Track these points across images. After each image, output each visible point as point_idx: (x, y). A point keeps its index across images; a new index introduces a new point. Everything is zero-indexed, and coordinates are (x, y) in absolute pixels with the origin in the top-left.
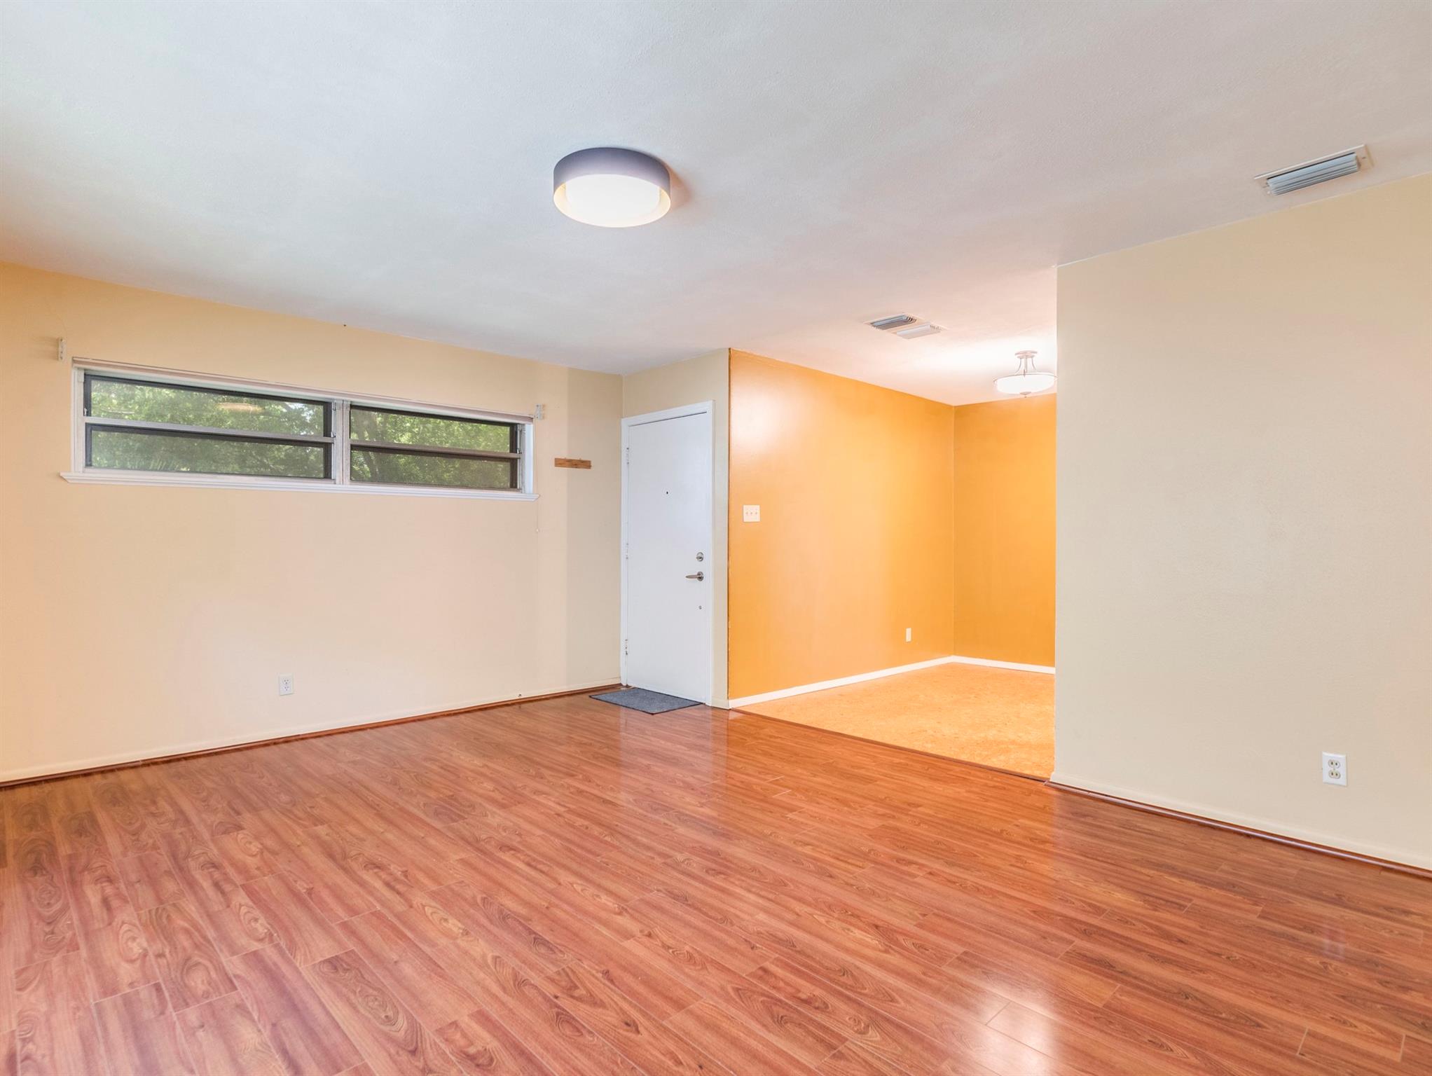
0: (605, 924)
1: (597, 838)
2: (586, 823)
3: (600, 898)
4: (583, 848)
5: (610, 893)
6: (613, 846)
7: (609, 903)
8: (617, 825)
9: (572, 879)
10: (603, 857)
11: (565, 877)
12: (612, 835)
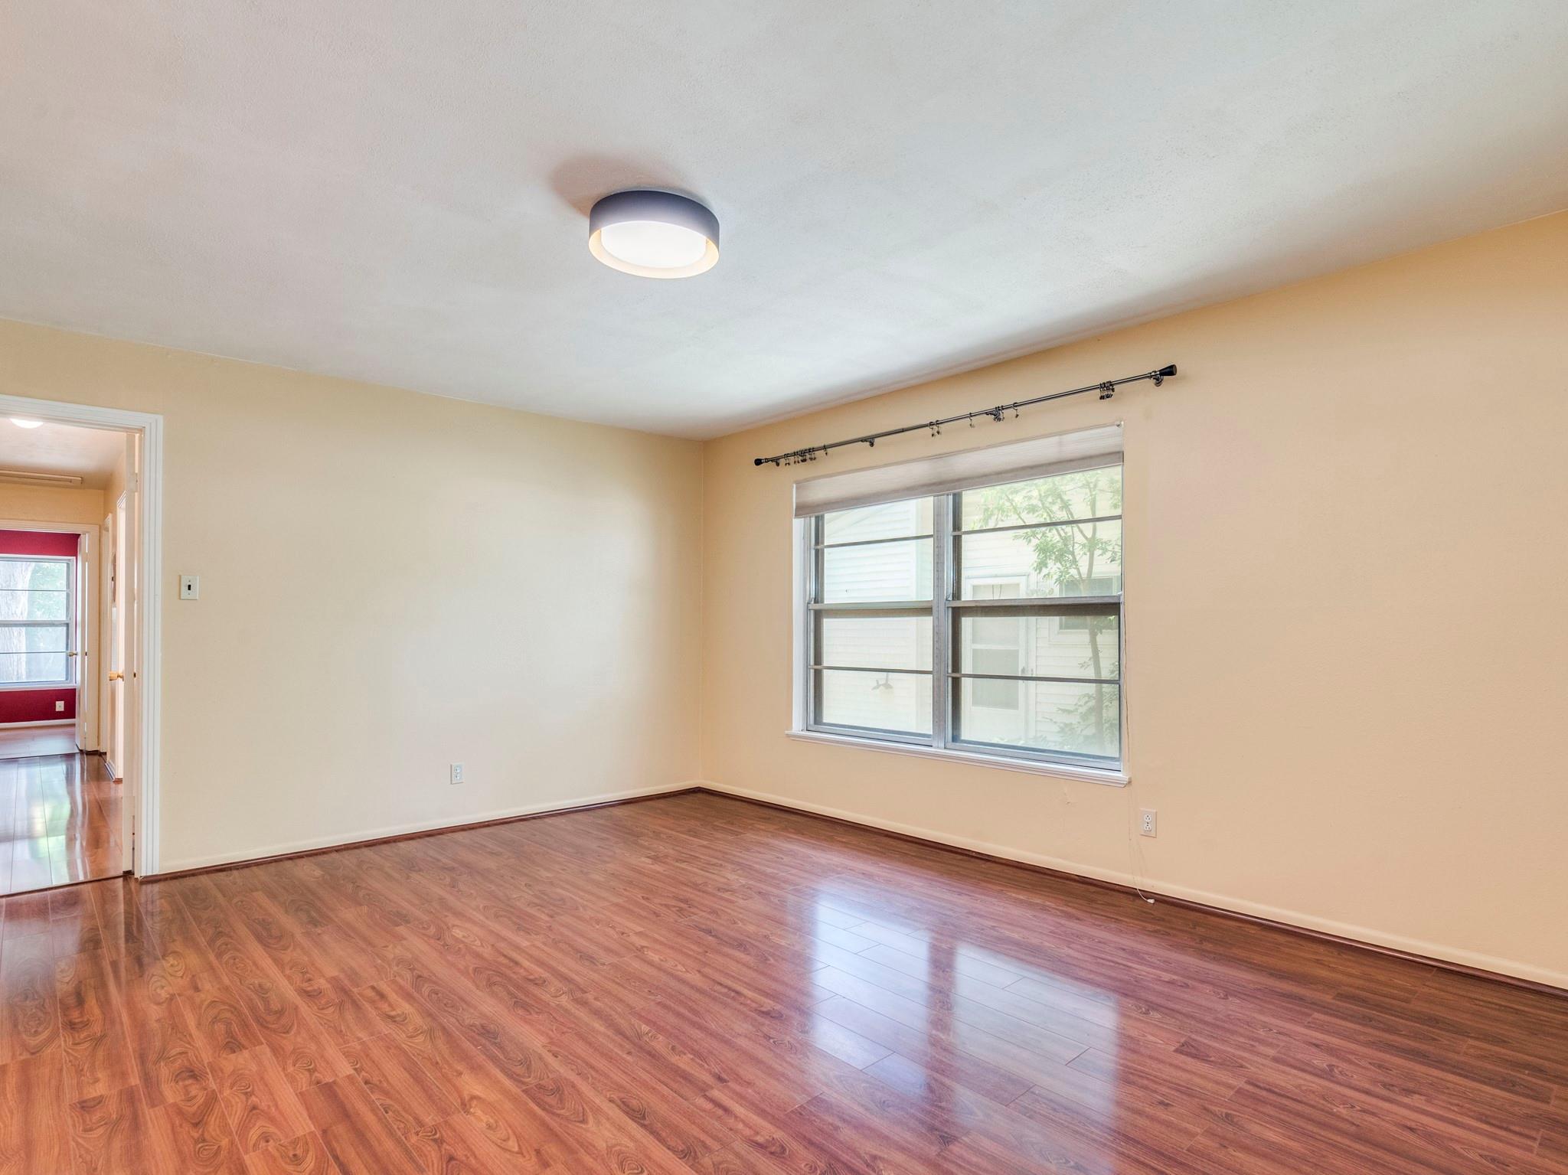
0: (656, 941)
1: (661, 1030)
2: (674, 1059)
3: (660, 959)
4: (678, 1015)
5: (651, 964)
6: (641, 1017)
7: (653, 955)
8: (629, 1053)
9: (689, 977)
10: (654, 1000)
11: (694, 978)
12: (639, 1036)
